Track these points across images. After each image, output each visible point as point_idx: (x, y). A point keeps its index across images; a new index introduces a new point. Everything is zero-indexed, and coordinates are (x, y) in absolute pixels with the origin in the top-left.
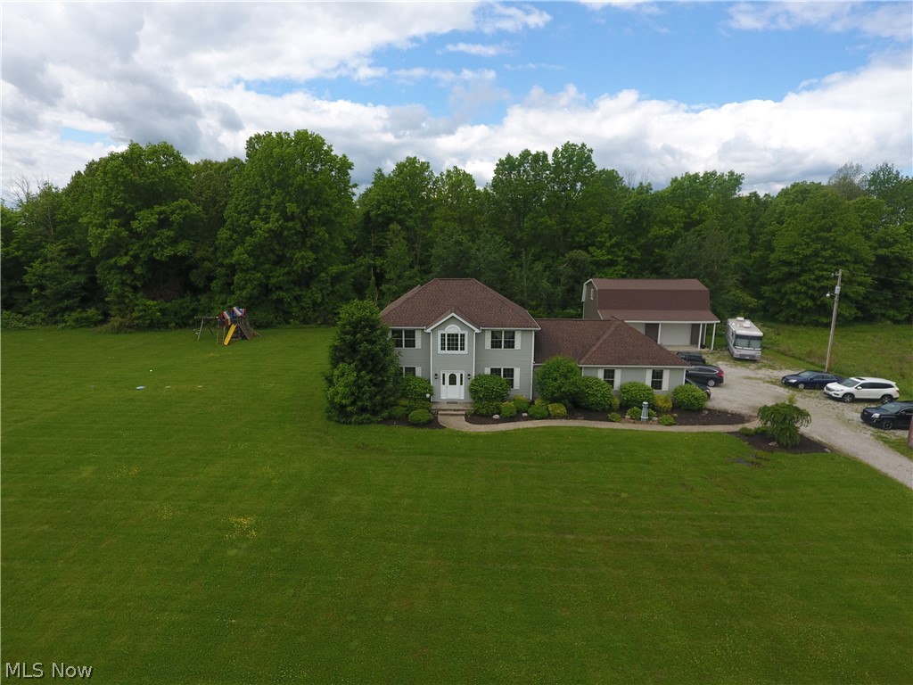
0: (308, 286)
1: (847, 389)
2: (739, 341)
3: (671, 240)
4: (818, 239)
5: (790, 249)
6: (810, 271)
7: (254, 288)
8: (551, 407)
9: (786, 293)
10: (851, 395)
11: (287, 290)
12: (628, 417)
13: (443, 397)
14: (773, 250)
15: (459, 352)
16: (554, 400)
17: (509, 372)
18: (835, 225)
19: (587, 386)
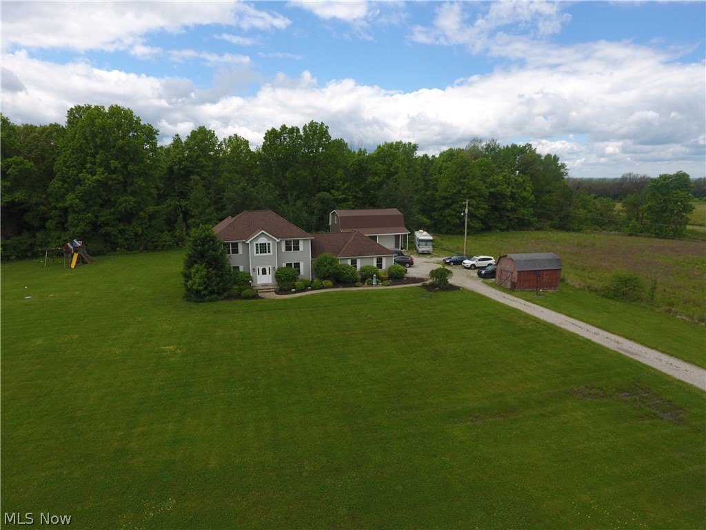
0: (129, 223)
1: (472, 262)
2: (421, 243)
3: (380, 185)
4: (460, 183)
5: (445, 190)
6: (457, 202)
7: (86, 226)
8: (324, 282)
9: (445, 216)
10: (474, 265)
11: (113, 226)
12: (366, 284)
13: (259, 283)
14: (437, 190)
15: (267, 254)
16: (325, 278)
17: (297, 265)
18: (468, 175)
19: (343, 269)
